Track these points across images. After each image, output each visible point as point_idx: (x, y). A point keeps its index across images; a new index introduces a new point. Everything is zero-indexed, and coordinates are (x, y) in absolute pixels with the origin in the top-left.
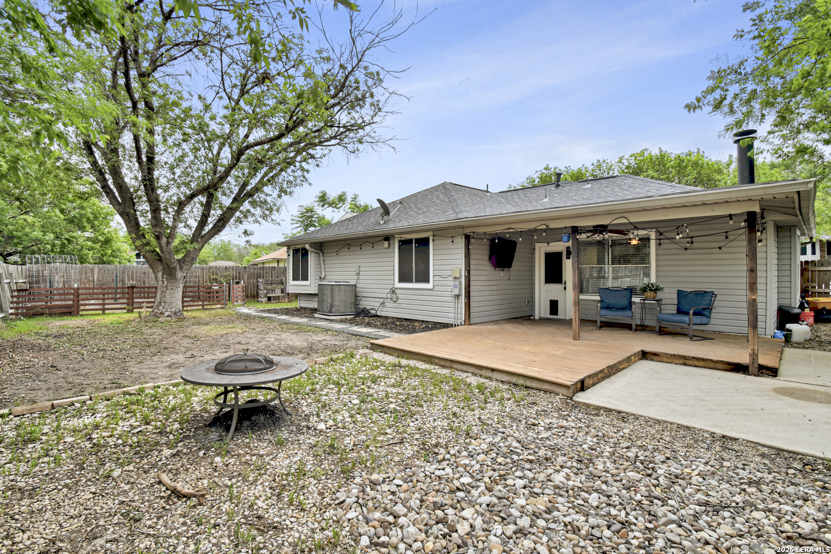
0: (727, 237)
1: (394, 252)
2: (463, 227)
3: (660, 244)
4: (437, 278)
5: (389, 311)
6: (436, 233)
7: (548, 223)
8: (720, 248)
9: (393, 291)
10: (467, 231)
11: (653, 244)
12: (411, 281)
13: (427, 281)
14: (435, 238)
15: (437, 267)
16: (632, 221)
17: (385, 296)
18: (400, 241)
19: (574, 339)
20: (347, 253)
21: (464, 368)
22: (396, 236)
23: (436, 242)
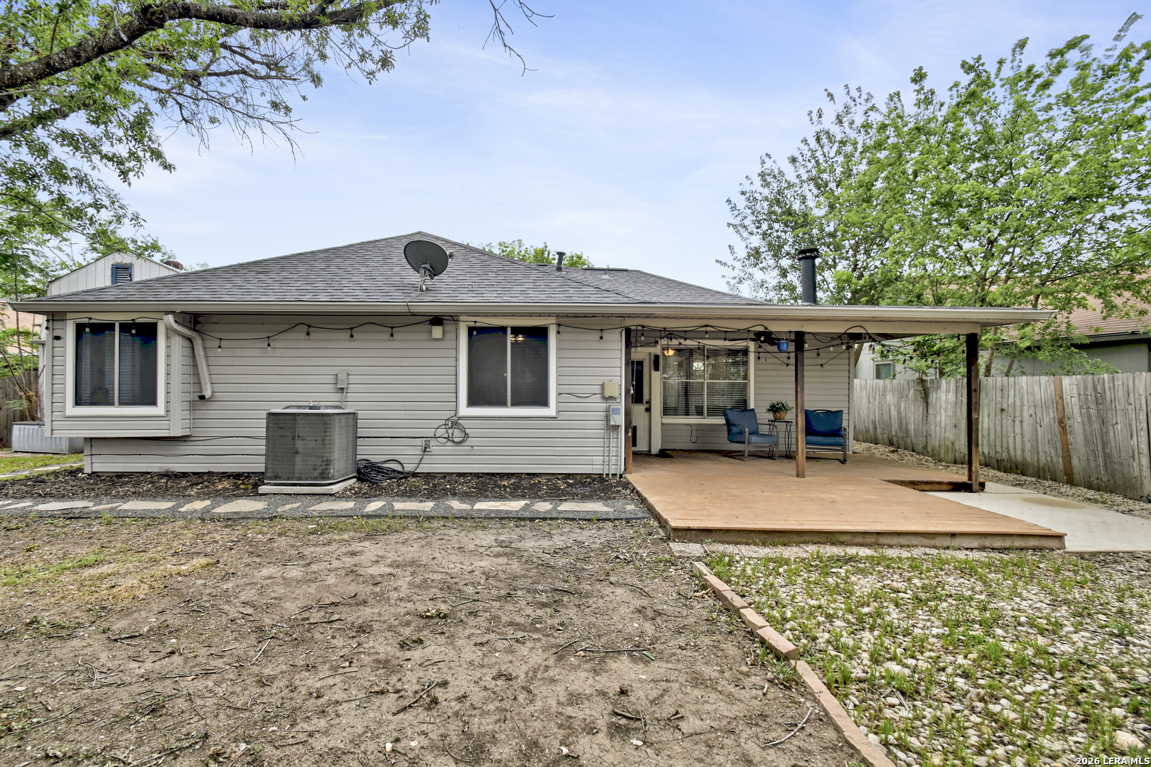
0: (818, 355)
1: (457, 349)
2: (622, 316)
3: (759, 358)
4: (564, 398)
5: (444, 461)
6: (562, 321)
7: (767, 324)
8: (822, 365)
9: (455, 423)
10: (629, 323)
11: (752, 356)
12: (503, 403)
13: (544, 402)
14: (562, 329)
15: (564, 380)
16: (870, 331)
17: (430, 433)
18: (471, 330)
19: (798, 476)
20: (302, 344)
21: (903, 540)
22: (462, 318)
23: (563, 336)
